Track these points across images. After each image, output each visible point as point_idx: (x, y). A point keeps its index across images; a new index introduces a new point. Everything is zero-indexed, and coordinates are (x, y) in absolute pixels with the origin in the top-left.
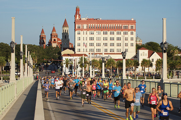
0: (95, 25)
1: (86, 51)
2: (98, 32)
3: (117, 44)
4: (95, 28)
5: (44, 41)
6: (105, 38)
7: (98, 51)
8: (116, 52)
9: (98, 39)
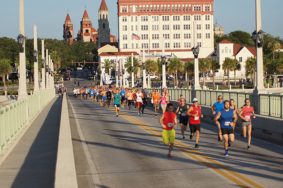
0: (149, 6)
1: (137, 47)
2: (155, 17)
3: (185, 35)
4: (150, 11)
5: (70, 33)
6: (166, 26)
7: (156, 47)
8: (182, 48)
9: (155, 28)
